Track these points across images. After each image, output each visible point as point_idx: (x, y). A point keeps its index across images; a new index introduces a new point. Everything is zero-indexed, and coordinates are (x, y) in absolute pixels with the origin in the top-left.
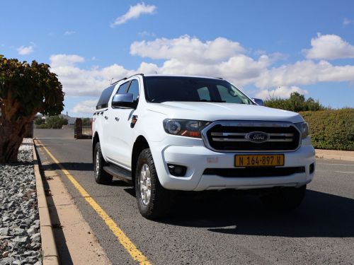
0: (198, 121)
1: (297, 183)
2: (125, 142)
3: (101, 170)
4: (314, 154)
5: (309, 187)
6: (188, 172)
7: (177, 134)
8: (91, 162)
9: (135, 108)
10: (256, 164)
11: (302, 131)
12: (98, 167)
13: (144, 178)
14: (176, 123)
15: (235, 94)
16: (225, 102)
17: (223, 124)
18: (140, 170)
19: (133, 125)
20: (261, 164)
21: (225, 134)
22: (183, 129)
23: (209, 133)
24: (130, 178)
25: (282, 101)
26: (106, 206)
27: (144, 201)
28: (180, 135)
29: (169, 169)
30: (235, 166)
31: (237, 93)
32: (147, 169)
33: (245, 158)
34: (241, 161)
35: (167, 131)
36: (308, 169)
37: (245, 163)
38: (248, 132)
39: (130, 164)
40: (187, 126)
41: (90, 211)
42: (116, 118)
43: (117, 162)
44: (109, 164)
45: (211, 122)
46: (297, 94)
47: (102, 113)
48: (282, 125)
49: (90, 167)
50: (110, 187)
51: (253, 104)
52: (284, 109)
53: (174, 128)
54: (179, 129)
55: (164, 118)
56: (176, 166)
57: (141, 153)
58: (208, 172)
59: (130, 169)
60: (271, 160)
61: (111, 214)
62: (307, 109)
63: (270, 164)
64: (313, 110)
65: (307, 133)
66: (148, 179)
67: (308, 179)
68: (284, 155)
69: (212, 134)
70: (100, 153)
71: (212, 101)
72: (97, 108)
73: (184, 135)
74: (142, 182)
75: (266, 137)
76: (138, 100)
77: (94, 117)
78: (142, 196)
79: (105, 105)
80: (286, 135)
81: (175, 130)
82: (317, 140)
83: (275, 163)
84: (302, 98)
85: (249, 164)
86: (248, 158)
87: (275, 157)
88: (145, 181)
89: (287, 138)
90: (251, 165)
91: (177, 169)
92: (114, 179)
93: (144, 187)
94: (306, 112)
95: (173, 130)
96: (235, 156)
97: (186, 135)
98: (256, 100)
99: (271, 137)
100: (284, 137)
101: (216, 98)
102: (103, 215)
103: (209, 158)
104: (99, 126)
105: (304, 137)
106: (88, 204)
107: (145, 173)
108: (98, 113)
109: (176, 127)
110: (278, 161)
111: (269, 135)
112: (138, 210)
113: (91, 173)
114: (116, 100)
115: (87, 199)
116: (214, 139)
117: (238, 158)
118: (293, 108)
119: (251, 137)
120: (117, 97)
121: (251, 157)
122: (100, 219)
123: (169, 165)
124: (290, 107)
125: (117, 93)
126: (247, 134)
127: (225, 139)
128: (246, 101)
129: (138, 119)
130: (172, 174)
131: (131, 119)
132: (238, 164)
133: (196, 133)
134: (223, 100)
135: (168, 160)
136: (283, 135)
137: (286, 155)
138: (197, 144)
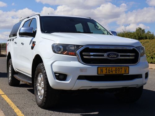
0: (74, 45)
1: (137, 85)
2: (28, 59)
3: (13, 77)
4: (148, 66)
5: (145, 87)
6: (68, 78)
7: (61, 54)
8: (6, 72)
9: (34, 37)
10: (111, 73)
11: (140, 52)
12: (10, 75)
13: (40, 82)
14: (61, 47)
15: (99, 28)
16: (92, 33)
17: (90, 47)
18: (37, 76)
19: (32, 48)
20: (114, 73)
21: (91, 54)
22: (64, 50)
23: (81, 53)
24: (31, 82)
25: (131, 33)
26: (15, 100)
27: (40, 97)
28: (63, 54)
29: (56, 76)
30: (98, 74)
31: (100, 27)
32: (42, 76)
33: (104, 69)
34: (102, 71)
35: (54, 52)
36: (144, 76)
37: (104, 72)
38: (106, 53)
39: (31, 73)
40: (67, 48)
41: (4, 103)
42: (22, 43)
43: (23, 72)
44: (18, 73)
45: (83, 46)
46: (140, 29)
47: (13, 40)
48: (128, 48)
49: (5, 75)
50: (19, 88)
51: (110, 34)
52: (131, 38)
53: (59, 49)
54: (62, 50)
55: (52, 43)
56: (60, 74)
57: (38, 66)
58: (80, 78)
59: (31, 76)
60: (120, 70)
61: (18, 105)
62: (146, 38)
63: (120, 73)
64: (150, 39)
65: (144, 53)
66: (42, 82)
67: (144, 82)
68: (129, 67)
69: (83, 54)
70: (12, 66)
71: (85, 32)
72: (10, 37)
73: (65, 54)
74: (38, 84)
75: (118, 56)
76: (36, 31)
77: (8, 42)
78: (39, 94)
79: (15, 35)
80: (130, 54)
81: (60, 51)
82: (152, 58)
83: (123, 72)
84: (143, 31)
85: (107, 73)
86: (106, 69)
87: (123, 68)
88: (40, 84)
89: (131, 56)
90: (108, 73)
91: (61, 76)
92: (21, 83)
93: (40, 88)
94: (146, 40)
95: (58, 51)
96: (98, 68)
97: (67, 54)
98: (113, 32)
99: (121, 56)
100: (129, 56)
101: (87, 31)
102: (13, 106)
103: (81, 69)
104: (11, 48)
105: (142, 56)
106: (3, 99)
107: (40, 78)
108: (11, 40)
109: (60, 49)
110: (125, 71)
111: (120, 54)
112: (35, 103)
113: (6, 79)
114: (21, 31)
115: (3, 96)
116: (85, 57)
117: (99, 69)
118: (137, 37)
119: (108, 55)
120: (22, 29)
121: (108, 68)
122: (11, 109)
123: (55, 73)
124: (135, 37)
125: (23, 27)
126: (106, 54)
127: (92, 57)
128: (106, 32)
129: (36, 43)
130: (57, 79)
131: (31, 44)
132: (99, 73)
133: (73, 53)
134: (91, 32)
135: (55, 70)
136: (128, 54)
137: (130, 67)
138: (73, 60)
